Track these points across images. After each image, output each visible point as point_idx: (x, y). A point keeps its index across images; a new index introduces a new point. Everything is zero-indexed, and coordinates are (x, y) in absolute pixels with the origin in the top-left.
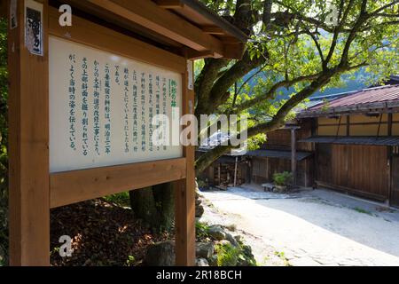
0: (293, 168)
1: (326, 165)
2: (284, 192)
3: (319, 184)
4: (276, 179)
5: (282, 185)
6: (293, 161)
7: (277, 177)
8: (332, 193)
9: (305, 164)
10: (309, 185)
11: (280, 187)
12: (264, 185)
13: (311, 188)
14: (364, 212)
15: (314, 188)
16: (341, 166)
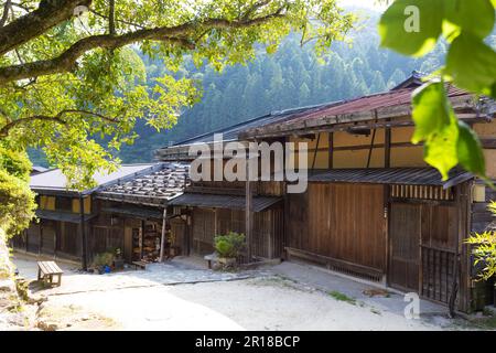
0: (248, 224)
1: (301, 219)
2: (231, 268)
3: (291, 252)
4: (217, 246)
5: (227, 256)
6: (248, 214)
7: (219, 242)
8: (307, 266)
9: (269, 218)
10: (276, 255)
11: (224, 260)
12: (207, 257)
13: (278, 260)
14: (343, 298)
15: (282, 260)
16: (321, 220)
